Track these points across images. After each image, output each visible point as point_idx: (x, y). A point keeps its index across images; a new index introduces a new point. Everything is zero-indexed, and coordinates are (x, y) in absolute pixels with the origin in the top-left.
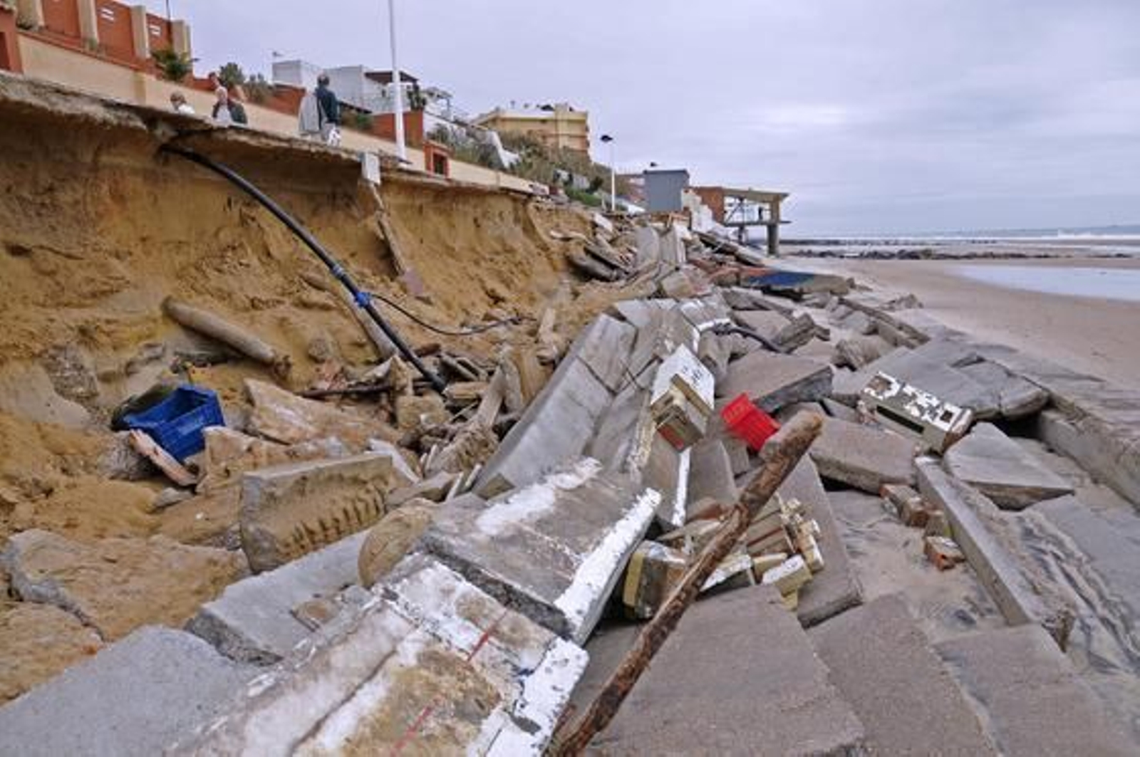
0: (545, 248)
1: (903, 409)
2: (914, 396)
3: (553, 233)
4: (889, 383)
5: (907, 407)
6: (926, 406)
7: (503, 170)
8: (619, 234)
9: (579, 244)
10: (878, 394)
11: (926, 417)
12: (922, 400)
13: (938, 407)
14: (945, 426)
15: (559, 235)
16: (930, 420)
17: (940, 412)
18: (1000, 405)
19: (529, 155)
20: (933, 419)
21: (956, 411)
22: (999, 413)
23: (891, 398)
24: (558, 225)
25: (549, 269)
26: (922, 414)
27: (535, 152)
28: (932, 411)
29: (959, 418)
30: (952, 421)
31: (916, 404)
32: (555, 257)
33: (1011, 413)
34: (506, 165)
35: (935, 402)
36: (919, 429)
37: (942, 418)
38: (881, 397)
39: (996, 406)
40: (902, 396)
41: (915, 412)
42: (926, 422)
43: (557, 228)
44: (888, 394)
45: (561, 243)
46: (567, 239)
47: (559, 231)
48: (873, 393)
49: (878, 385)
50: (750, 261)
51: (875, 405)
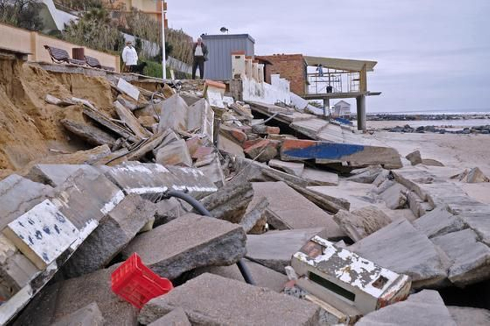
0: (35, 113)
1: (335, 276)
2: (349, 261)
3: (50, 98)
4: (324, 247)
5: (338, 273)
6: (359, 271)
7: (55, 33)
8: (147, 102)
9: (78, 110)
10: (308, 259)
11: (358, 283)
12: (357, 266)
13: (373, 273)
14: (376, 293)
15: (57, 101)
16: (360, 286)
17: (374, 278)
18: (448, 271)
19: (88, 17)
20: (364, 284)
21: (391, 276)
22: (447, 280)
23: (323, 262)
24: (57, 89)
25: (36, 136)
26: (353, 280)
27: (95, 13)
28: (366, 276)
29: (395, 283)
30: (386, 286)
31: (348, 270)
32: (46, 124)
33: (458, 279)
34: (60, 27)
35: (370, 267)
36: (351, 296)
37: (375, 285)
38: (311, 263)
39: (443, 273)
40: (336, 262)
41: (345, 278)
42: (356, 287)
43: (56, 92)
44: (319, 259)
45: (59, 109)
46: (64, 105)
47: (57, 96)
48: (303, 258)
49: (312, 249)
50: (306, 133)
51: (305, 271)
